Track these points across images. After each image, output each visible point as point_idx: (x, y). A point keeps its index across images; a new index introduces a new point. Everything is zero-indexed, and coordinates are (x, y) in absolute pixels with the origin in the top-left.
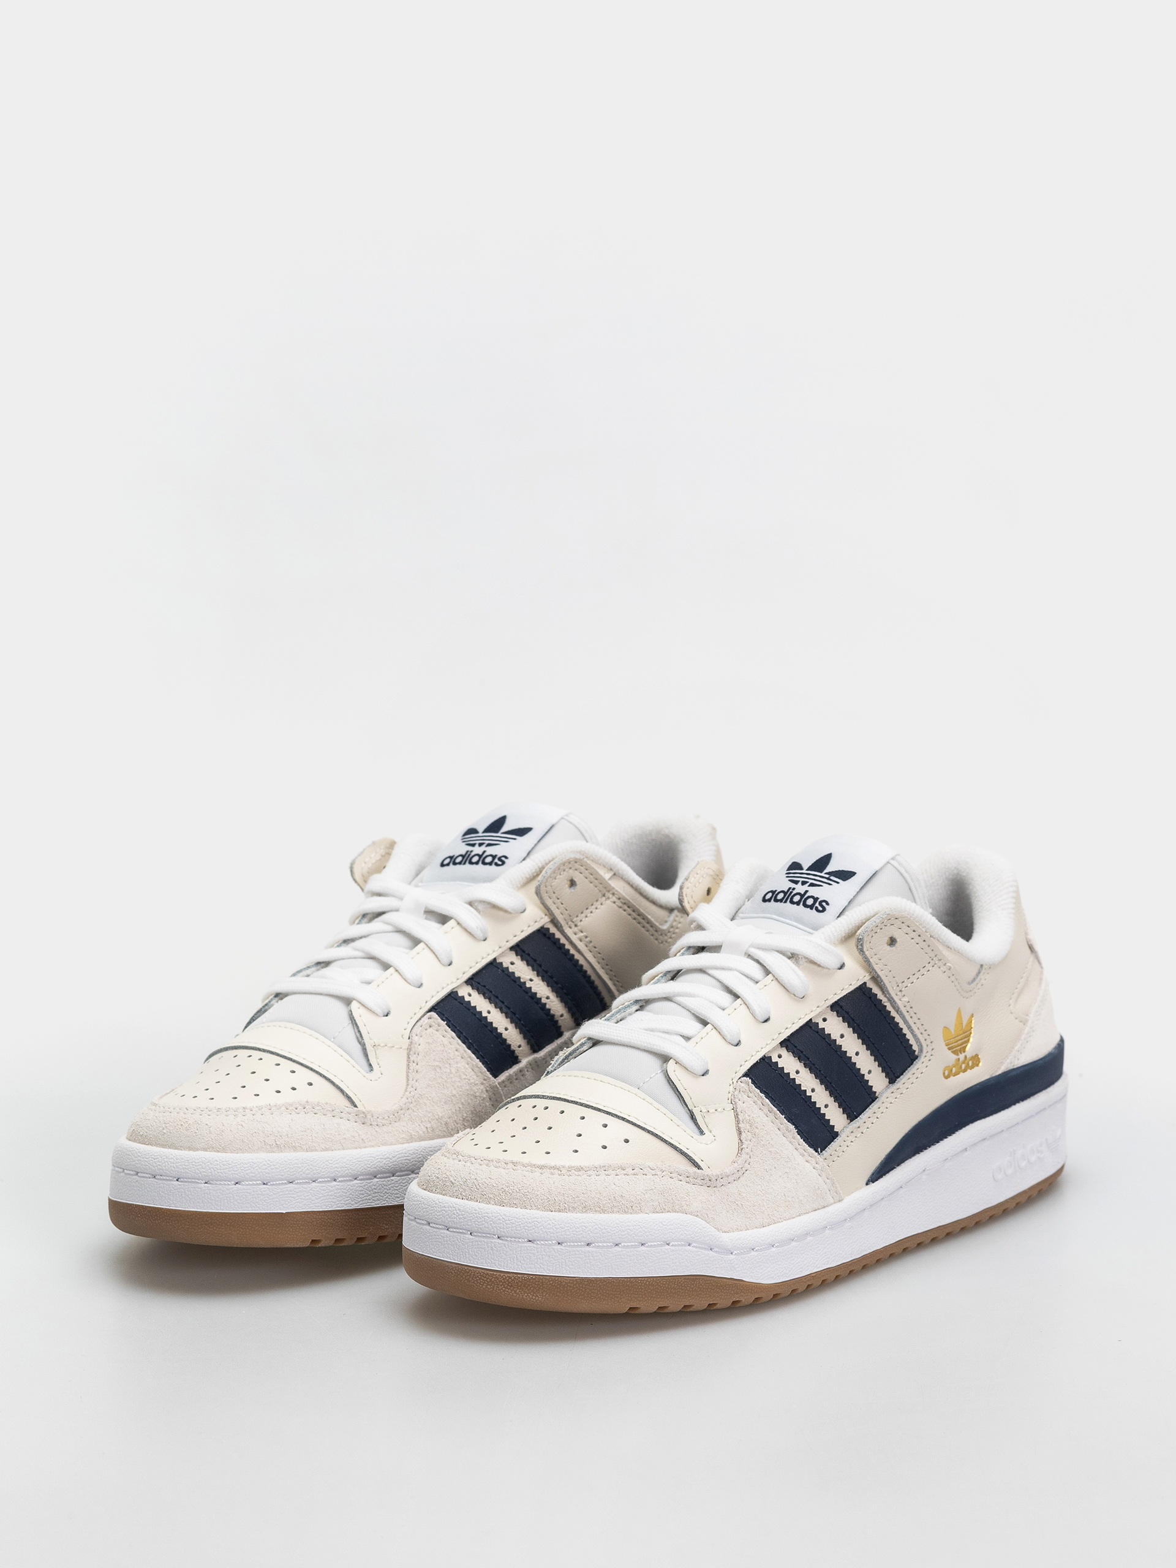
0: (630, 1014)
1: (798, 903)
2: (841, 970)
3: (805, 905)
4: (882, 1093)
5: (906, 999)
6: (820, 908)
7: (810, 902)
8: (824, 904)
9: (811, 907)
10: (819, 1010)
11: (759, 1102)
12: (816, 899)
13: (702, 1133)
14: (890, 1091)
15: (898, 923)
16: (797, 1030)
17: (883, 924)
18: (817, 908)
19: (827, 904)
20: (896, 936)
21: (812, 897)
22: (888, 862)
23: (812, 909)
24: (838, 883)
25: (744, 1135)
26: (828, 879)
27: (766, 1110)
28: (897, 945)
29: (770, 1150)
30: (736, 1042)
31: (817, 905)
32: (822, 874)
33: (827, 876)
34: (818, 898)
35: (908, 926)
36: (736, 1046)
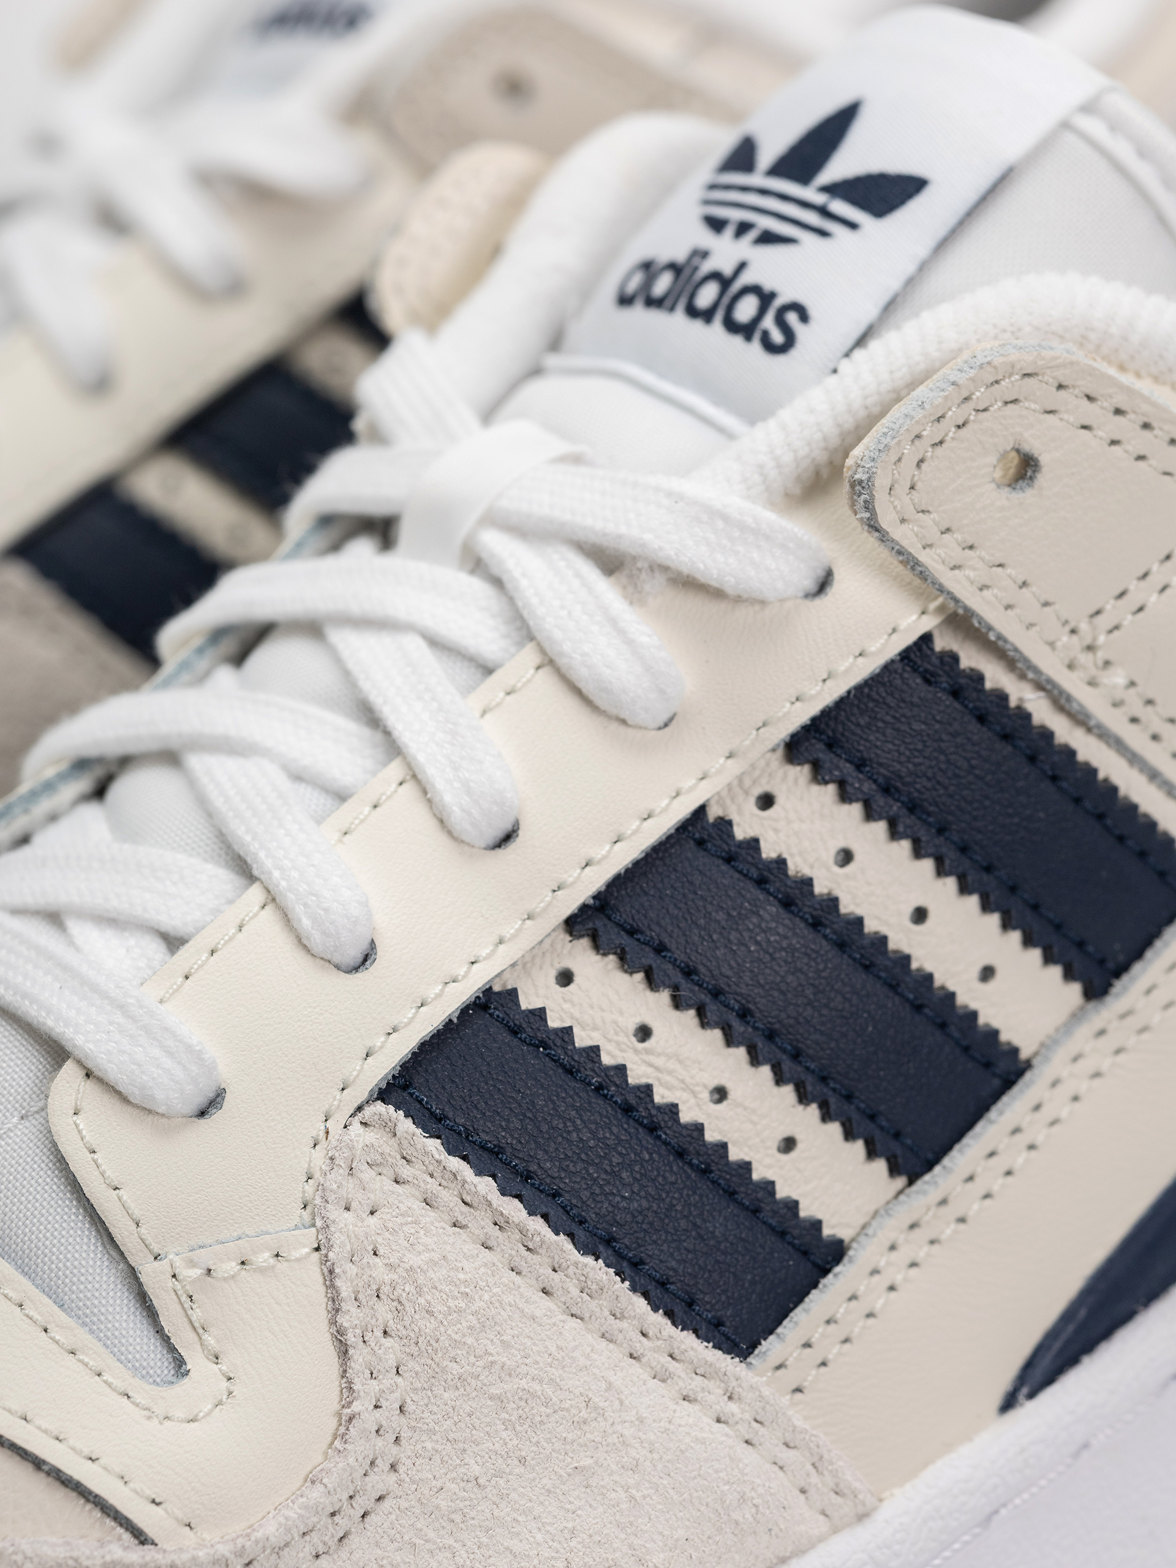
0: (53, 818)
1: (707, 316)
2: (818, 602)
3: (731, 326)
4: (1047, 1047)
5: (1117, 678)
6: (777, 337)
7: (746, 309)
8: (792, 318)
9: (747, 331)
10: (734, 768)
11: (448, 1197)
12: (766, 298)
13: (179, 1365)
14: (1084, 1032)
15: (1041, 391)
16: (637, 864)
17: (971, 405)
18: (765, 336)
19: (804, 317)
20: (1033, 445)
21: (755, 289)
22: (1066, 125)
23: (748, 338)
24: (852, 226)
25: (359, 1356)
26: (824, 212)
27: (480, 1223)
28: (1042, 479)
29: (494, 1391)
30: (354, 954)
31: (768, 322)
32: (810, 194)
33: (820, 199)
34: (772, 296)
35: (1089, 398)
36: (356, 969)
